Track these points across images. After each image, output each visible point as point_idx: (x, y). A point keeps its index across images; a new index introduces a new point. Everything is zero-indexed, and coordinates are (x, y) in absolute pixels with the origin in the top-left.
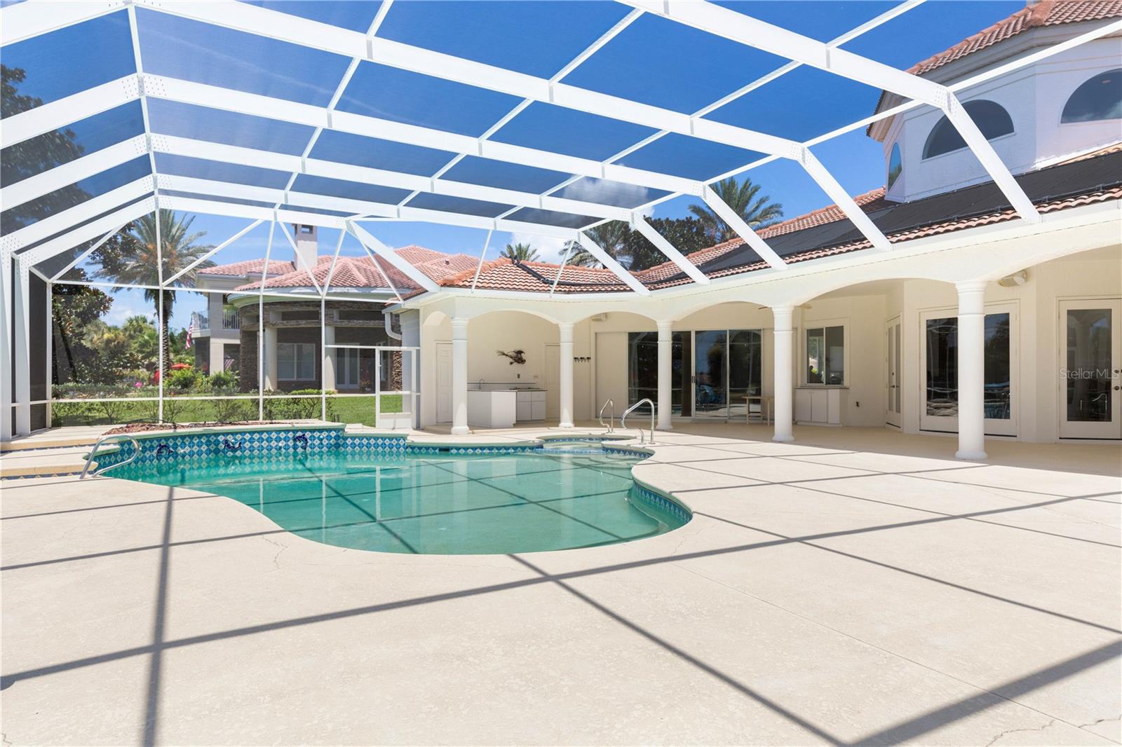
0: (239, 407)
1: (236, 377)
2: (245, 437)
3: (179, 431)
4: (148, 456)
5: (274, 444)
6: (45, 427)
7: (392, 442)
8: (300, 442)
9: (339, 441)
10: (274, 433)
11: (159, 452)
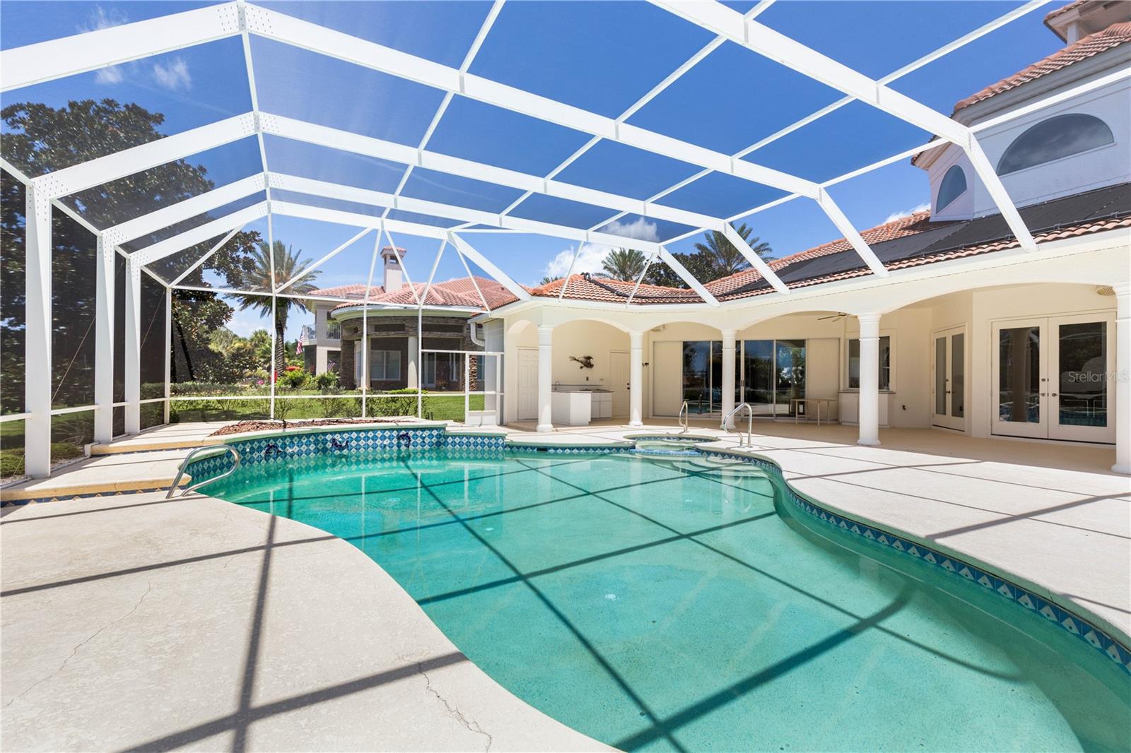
0: (344, 405)
1: (337, 377)
2: (352, 436)
3: (289, 431)
4: (256, 457)
5: (379, 442)
6: (163, 423)
7: (491, 441)
8: (404, 440)
9: (440, 440)
10: (379, 432)
11: (268, 452)
